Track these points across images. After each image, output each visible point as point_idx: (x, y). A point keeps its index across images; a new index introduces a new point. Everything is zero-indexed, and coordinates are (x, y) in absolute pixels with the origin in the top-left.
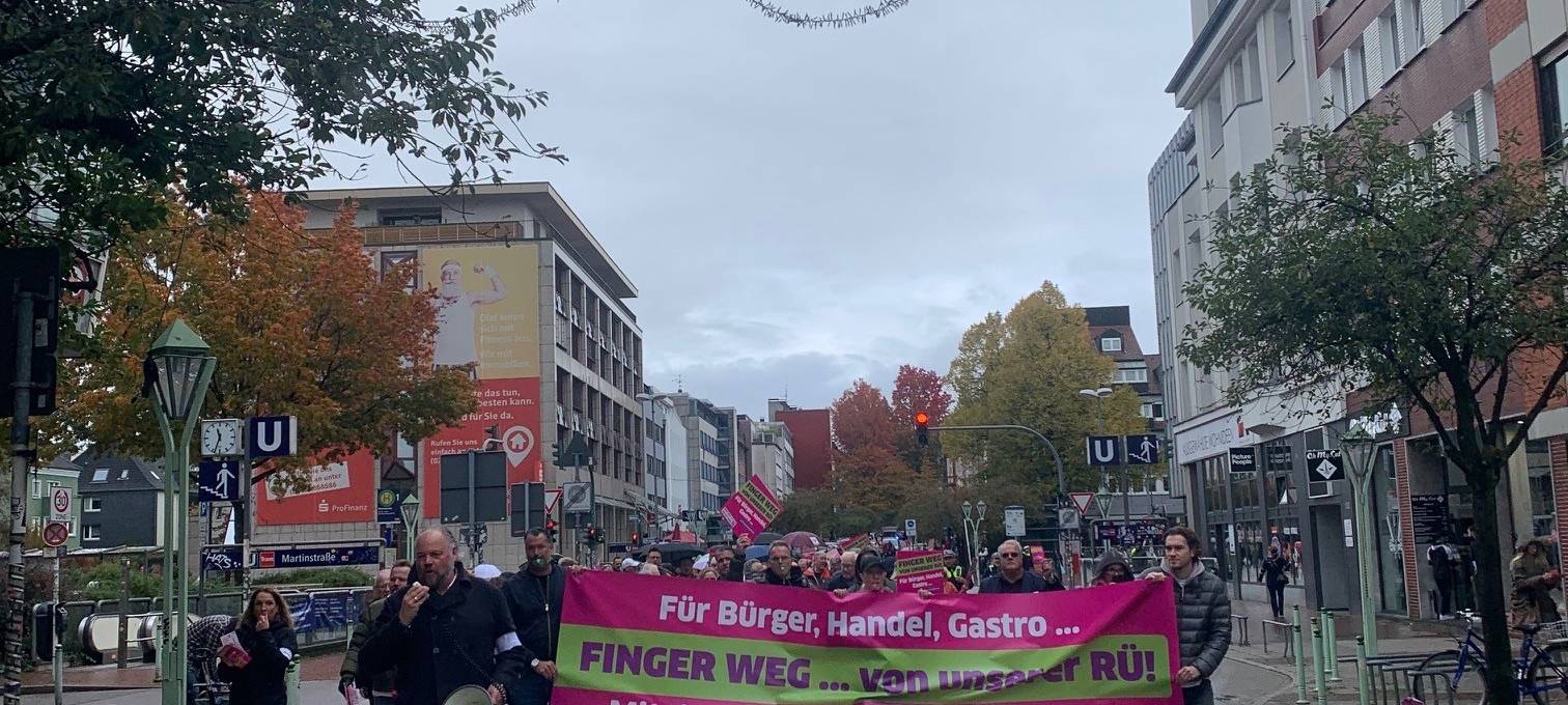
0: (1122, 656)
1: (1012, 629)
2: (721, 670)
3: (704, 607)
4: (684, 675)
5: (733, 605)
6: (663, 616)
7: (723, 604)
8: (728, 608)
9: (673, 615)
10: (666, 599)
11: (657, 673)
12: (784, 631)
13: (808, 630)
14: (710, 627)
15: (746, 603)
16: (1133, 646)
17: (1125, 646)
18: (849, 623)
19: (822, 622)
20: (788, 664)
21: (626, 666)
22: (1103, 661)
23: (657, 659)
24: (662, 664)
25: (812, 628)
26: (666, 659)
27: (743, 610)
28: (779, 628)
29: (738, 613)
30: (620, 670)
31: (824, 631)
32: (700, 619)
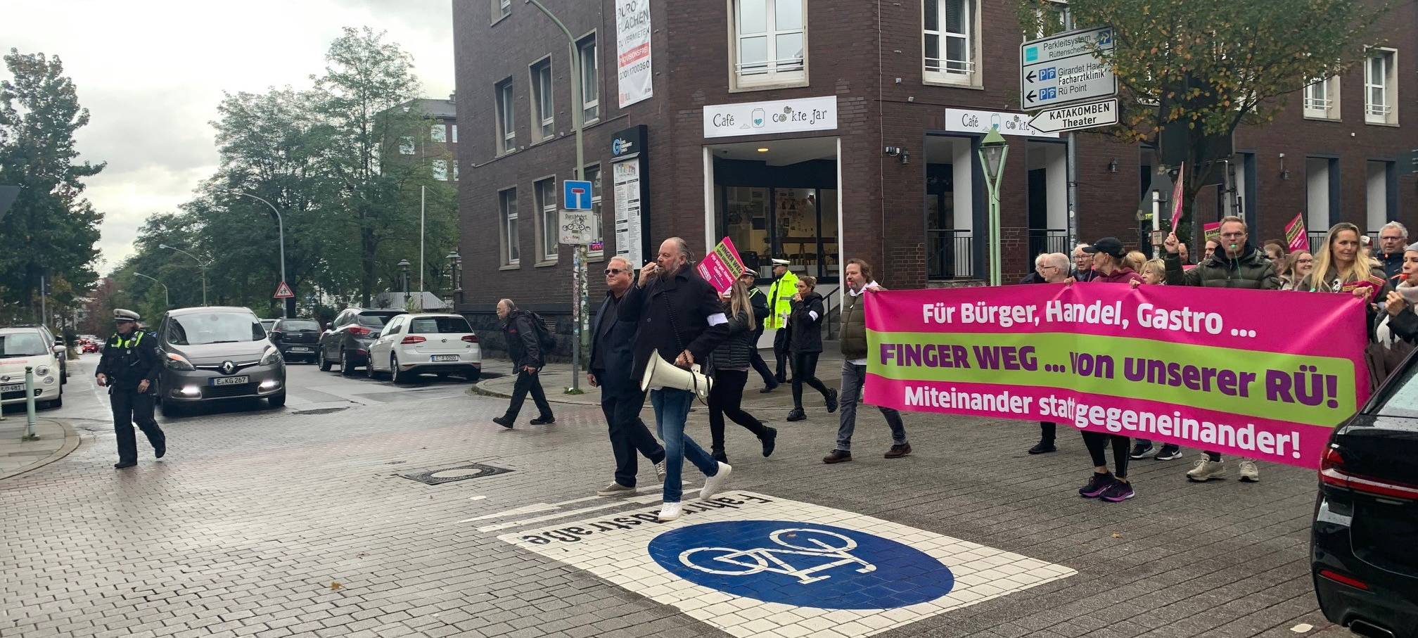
0: (1300, 378)
1: (1191, 324)
2: (972, 358)
3: (951, 310)
4: (949, 365)
5: (970, 306)
6: (926, 321)
7: (964, 306)
8: (967, 309)
9: (932, 319)
10: (926, 307)
11: (932, 364)
12: (1010, 324)
13: (1030, 320)
14: (957, 325)
15: (979, 303)
16: (1313, 369)
17: (1303, 368)
18: (1064, 310)
19: (1040, 312)
20: (1018, 351)
21: (912, 360)
22: (1278, 381)
23: (931, 353)
24: (935, 357)
25: (1034, 318)
26: (936, 352)
27: (978, 309)
28: (1005, 322)
29: (974, 312)
30: (909, 364)
31: (1043, 319)
32: (950, 321)
